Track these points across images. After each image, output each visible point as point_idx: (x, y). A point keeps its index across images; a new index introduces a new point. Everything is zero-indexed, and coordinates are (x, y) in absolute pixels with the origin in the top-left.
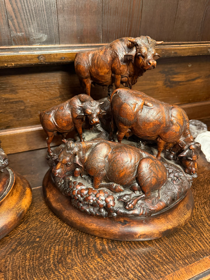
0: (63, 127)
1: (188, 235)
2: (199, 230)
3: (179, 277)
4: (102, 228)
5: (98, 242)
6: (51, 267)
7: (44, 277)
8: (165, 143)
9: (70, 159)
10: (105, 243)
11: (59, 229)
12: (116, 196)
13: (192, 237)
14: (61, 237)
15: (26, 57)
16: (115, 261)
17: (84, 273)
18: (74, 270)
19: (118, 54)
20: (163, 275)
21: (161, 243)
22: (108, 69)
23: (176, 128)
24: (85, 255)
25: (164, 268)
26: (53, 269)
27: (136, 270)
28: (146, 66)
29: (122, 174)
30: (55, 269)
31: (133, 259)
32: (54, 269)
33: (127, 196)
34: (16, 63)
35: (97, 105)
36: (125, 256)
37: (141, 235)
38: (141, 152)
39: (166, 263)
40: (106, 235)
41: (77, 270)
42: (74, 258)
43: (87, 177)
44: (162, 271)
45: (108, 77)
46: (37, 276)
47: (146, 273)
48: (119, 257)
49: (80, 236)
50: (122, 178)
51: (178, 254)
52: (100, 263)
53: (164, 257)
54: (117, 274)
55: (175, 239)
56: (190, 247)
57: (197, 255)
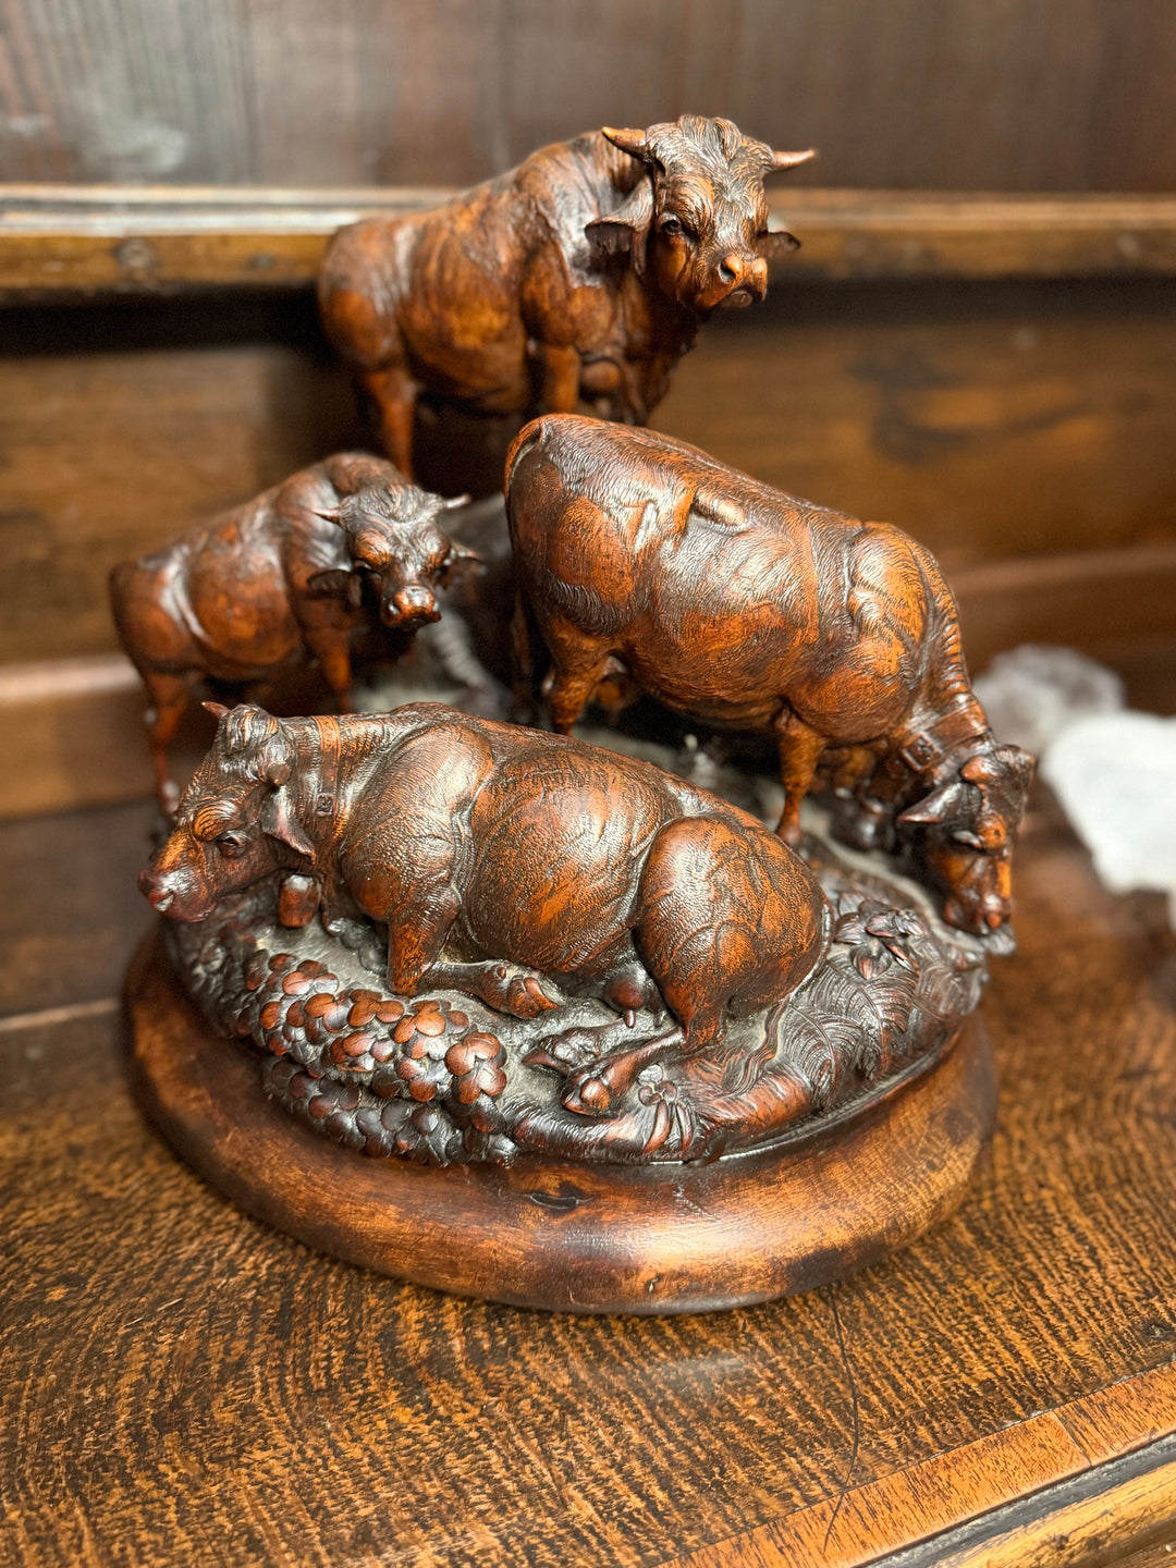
0: (237, 644)
1: (950, 1288)
2: (1018, 1264)
3: (870, 1522)
4: (432, 1231)
5: (413, 1316)
6: (117, 1446)
7: (62, 1506)
8: (823, 742)
9: (243, 813)
10: (451, 1321)
11: (191, 1240)
12: (518, 1039)
13: (972, 1300)
14: (197, 1282)
16: (500, 1426)
17: (303, 1490)
18: (248, 1466)
19: (553, 223)
20: (773, 1506)
21: (783, 1328)
22: (500, 310)
23: (878, 653)
24: (323, 1384)
25: (784, 1468)
26: (124, 1460)
27: (617, 1478)
28: (708, 289)
29: (550, 909)
30: (138, 1462)
31: (604, 1417)
32: (131, 1458)
33: (577, 1041)
35: (427, 516)
36: (558, 1398)
37: (660, 1277)
38: (672, 789)
39: (801, 1444)
40: (455, 1274)
41: (267, 1472)
42: (255, 1399)
43: (356, 933)
44: (770, 1490)
45: (507, 359)
46: (22, 1496)
47: (675, 1494)
48: (525, 1405)
49: (310, 1280)
50: (548, 933)
51: (876, 1391)
52: (409, 1435)
53: (789, 1409)
54: (499, 1496)
55: (871, 1310)
56: (955, 1357)
57: (987, 1404)
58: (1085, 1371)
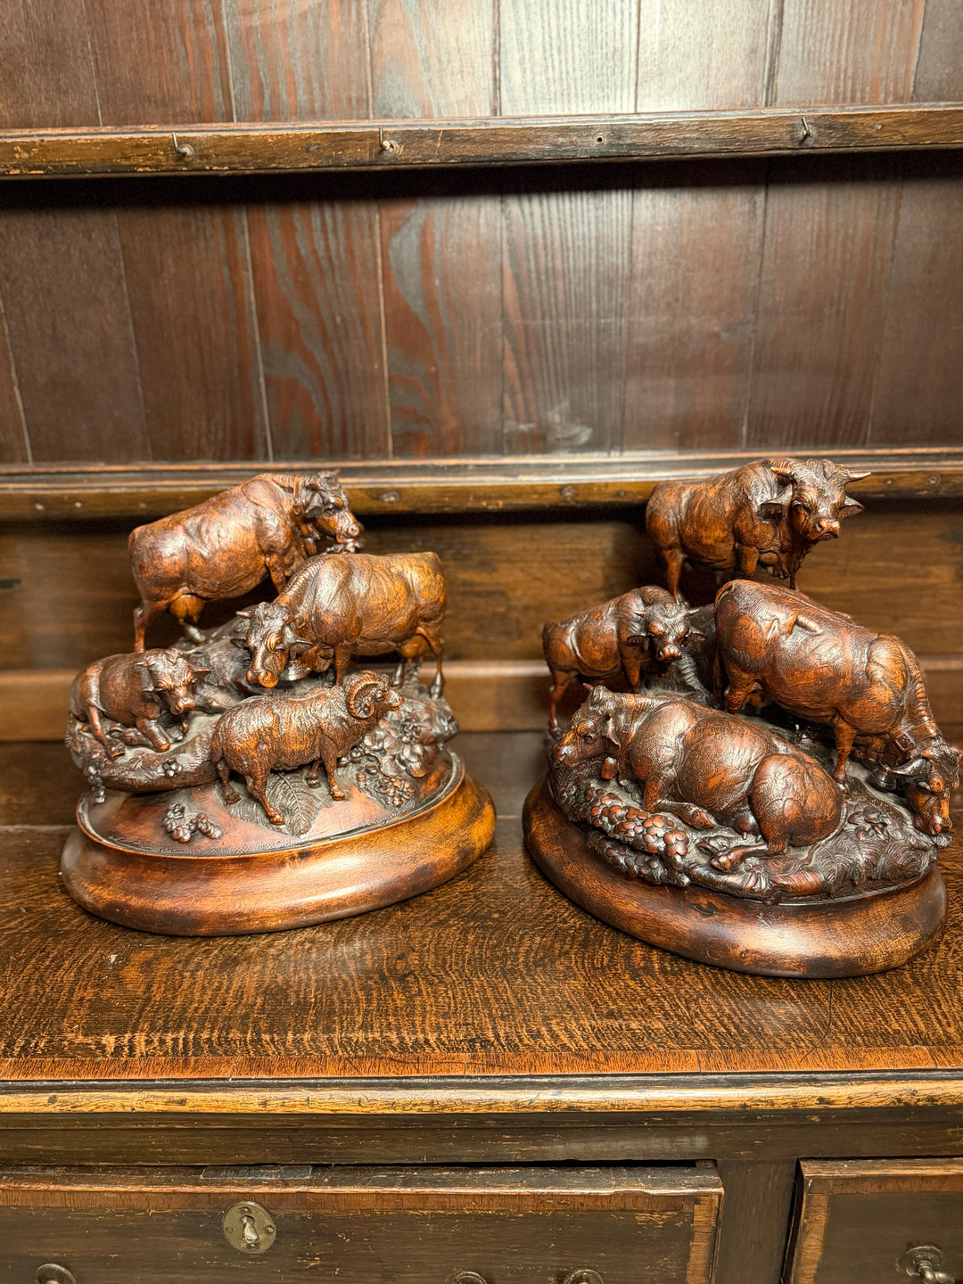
0: (594, 662)
1: (892, 995)
2: (931, 994)
3: (824, 1060)
4: (651, 913)
6: (519, 967)
7: (500, 980)
8: (855, 731)
9: (595, 726)
10: (655, 958)
11: (549, 908)
12: (695, 837)
14: (550, 923)
15: (533, 489)
16: (670, 995)
17: (589, 995)
18: (568, 984)
19: (750, 498)
20: (782, 1045)
22: (724, 530)
23: (882, 694)
24: (600, 966)
25: (790, 1035)
26: (522, 972)
27: (717, 1021)
28: (812, 533)
29: (713, 783)
30: (527, 974)
31: (715, 1002)
32: (525, 972)
33: (720, 841)
34: (508, 501)
35: (680, 616)
36: (697, 992)
37: (747, 951)
38: (776, 742)
39: (799, 1029)
40: (659, 934)
41: (575, 987)
42: (572, 965)
43: (631, 787)
44: (782, 1040)
45: (726, 550)
46: (485, 974)
47: (740, 1032)
48: (682, 991)
49: (597, 932)
50: (711, 793)
51: (842, 1021)
52: (632, 989)
53: (798, 1018)
54: (666, 1014)
55: (849, 995)
56: (884, 1019)
57: (894, 1038)
58: (949, 1038)
